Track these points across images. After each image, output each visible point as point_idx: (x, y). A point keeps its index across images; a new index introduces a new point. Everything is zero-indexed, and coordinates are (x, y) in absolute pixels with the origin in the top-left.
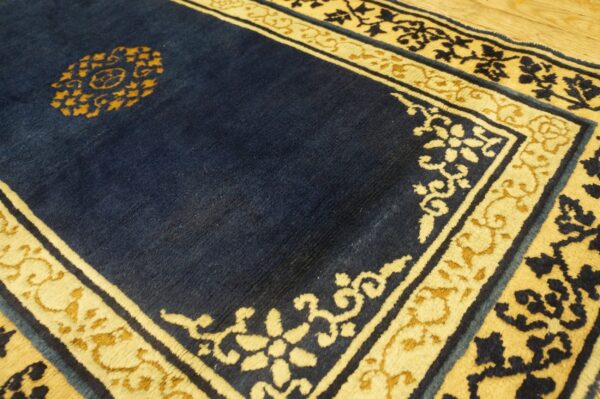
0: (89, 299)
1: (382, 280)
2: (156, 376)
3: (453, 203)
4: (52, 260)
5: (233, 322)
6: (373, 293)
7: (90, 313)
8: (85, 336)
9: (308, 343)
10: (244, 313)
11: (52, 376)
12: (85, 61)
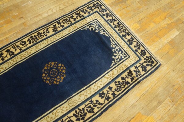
0: (107, 76)
1: (113, 42)
2: (119, 68)
3: (104, 31)
4: (98, 81)
5: (114, 59)
6: (114, 43)
7: (109, 76)
8: (112, 76)
9: (119, 51)
10: (113, 57)
11: (117, 80)
12: (44, 78)
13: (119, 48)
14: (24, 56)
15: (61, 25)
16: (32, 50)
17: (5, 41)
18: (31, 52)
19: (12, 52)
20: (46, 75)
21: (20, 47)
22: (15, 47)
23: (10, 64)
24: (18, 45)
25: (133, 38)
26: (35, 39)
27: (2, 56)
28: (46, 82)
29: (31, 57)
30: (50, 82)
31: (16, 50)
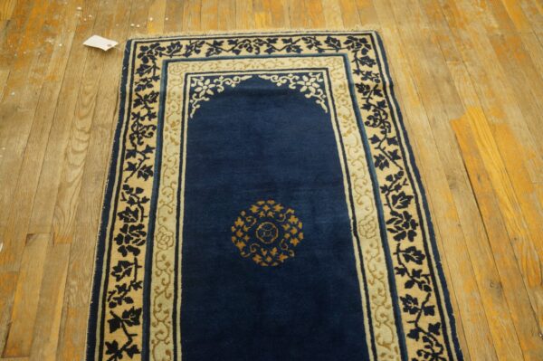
0: (343, 131)
1: (271, 77)
2: (339, 100)
4: (346, 152)
5: (312, 97)
6: (276, 77)
7: (345, 127)
8: (350, 122)
9: (301, 79)
10: (308, 96)
11: (364, 120)
12: (266, 262)
13: (295, 74)
14: (168, 285)
15: (141, 153)
16: (164, 257)
17: (71, 320)
18: (167, 259)
19: (126, 314)
20: (261, 254)
21: (128, 284)
22: (115, 299)
23: (165, 335)
24: (117, 286)
25: (287, 38)
26: (134, 232)
27: (120, 347)
28: (279, 262)
29: (182, 268)
30: (286, 253)
31: (130, 301)
